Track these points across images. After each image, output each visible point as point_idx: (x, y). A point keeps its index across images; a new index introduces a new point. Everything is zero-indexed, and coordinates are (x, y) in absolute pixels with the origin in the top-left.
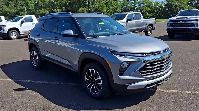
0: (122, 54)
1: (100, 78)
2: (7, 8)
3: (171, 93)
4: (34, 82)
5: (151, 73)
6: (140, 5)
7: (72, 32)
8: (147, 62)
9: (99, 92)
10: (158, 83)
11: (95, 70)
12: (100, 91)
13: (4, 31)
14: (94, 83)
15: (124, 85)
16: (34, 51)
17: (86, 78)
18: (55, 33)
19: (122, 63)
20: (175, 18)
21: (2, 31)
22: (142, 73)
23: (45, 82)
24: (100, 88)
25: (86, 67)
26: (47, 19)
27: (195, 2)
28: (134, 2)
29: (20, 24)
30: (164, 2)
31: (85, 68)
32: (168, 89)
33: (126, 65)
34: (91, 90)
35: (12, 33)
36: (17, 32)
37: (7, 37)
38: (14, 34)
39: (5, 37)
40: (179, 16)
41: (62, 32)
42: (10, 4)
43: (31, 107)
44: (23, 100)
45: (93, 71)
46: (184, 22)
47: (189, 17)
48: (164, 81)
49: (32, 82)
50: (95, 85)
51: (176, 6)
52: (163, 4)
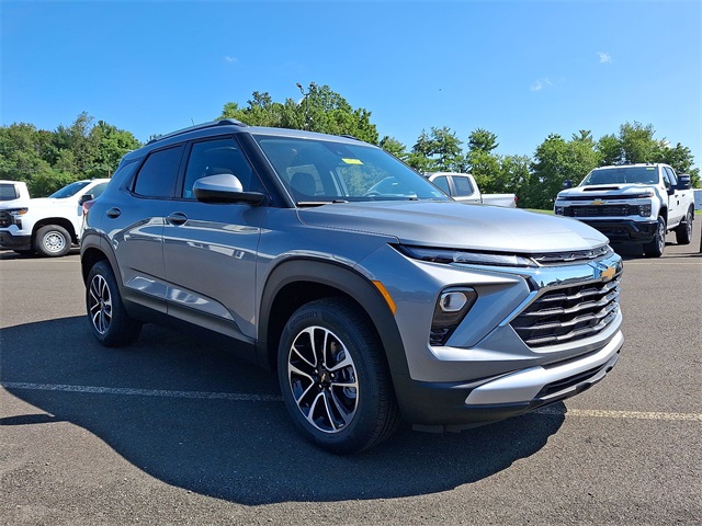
0: (444, 257)
1: (349, 361)
2: (49, 170)
3: (624, 422)
4: (88, 389)
5: (559, 338)
6: (461, 166)
7: (235, 185)
8: (542, 292)
9: (344, 423)
10: (581, 380)
11: (327, 332)
12: (348, 418)
13: (21, 228)
14: (327, 385)
15: (452, 389)
16: (100, 277)
17: (291, 368)
18: (174, 198)
19: (442, 293)
20: (579, 190)
21: (13, 230)
22: (526, 336)
23: (131, 392)
24: (348, 404)
25: (293, 318)
26: (149, 155)
27: (620, 159)
28: (445, 157)
29: (77, 204)
30: (533, 160)
31: (288, 325)
32: (607, 408)
33: (459, 302)
34: (310, 418)
35: (47, 236)
36: (65, 231)
37: (29, 248)
38: (54, 240)
39: (24, 248)
40: (588, 184)
41: (199, 183)
42: (59, 155)
43: (46, 492)
44: (19, 463)
45: (319, 334)
46: (607, 202)
47: (621, 186)
48: (602, 373)
49: (80, 389)
50: (328, 392)
51: (567, 171)
52: (528, 166)
